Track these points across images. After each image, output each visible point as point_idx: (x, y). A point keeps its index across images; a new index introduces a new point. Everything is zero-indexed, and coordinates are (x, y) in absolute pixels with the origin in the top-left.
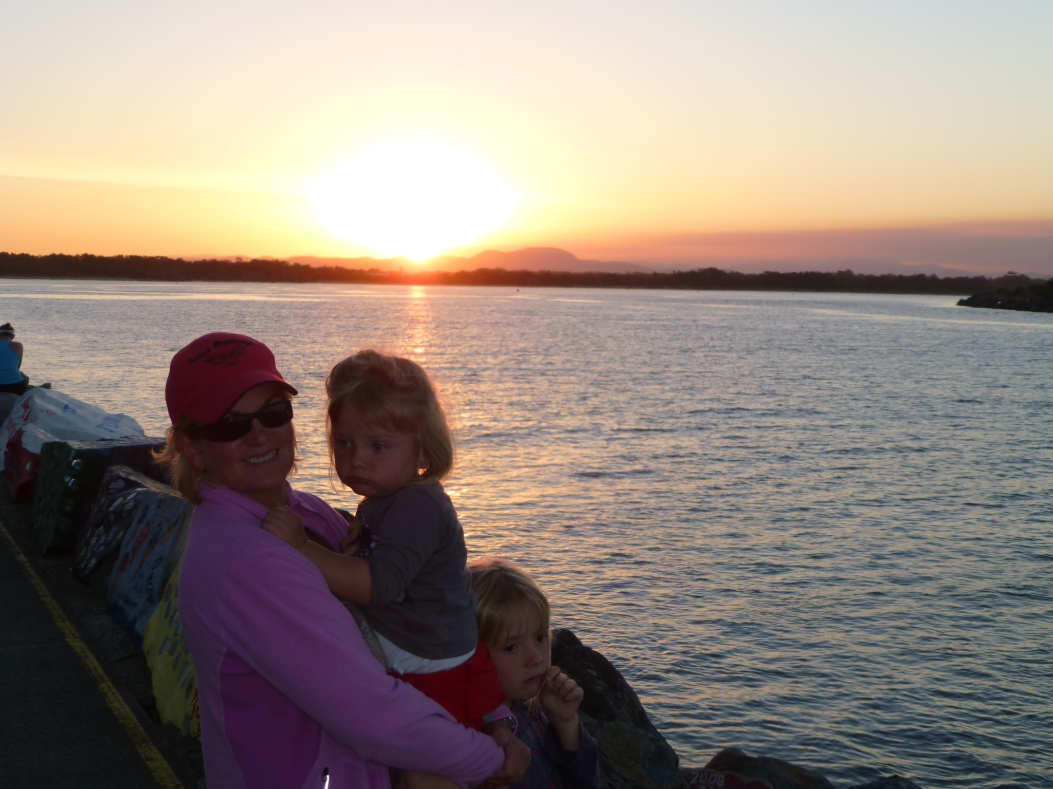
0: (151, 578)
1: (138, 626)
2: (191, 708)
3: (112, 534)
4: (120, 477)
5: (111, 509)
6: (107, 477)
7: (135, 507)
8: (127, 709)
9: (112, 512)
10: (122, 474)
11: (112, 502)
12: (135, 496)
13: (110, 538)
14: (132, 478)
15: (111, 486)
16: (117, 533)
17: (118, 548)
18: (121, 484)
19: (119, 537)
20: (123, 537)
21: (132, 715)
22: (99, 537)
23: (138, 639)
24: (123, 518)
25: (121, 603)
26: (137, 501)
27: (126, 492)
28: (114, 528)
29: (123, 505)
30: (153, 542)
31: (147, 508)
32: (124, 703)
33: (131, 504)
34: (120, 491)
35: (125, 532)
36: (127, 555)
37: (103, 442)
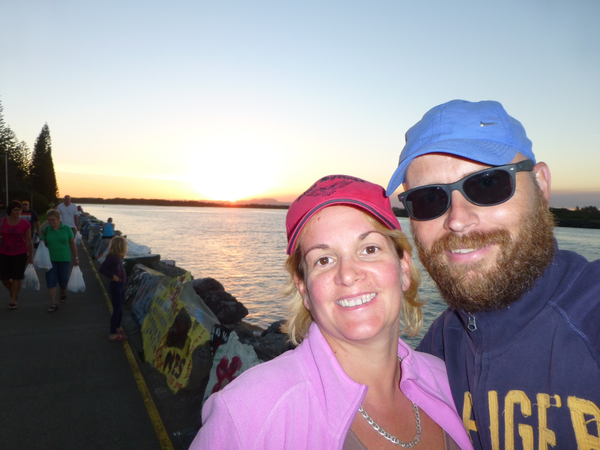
0: (145, 305)
1: (140, 322)
2: (155, 357)
3: (134, 287)
4: (138, 268)
5: (135, 279)
6: (134, 268)
7: (142, 279)
8: (133, 356)
9: (135, 280)
10: (139, 267)
11: (135, 277)
12: (143, 275)
13: (134, 289)
14: (142, 268)
15: (135, 271)
16: (136, 288)
17: (136, 293)
18: (138, 271)
19: (137, 289)
20: (138, 289)
21: (134, 358)
22: (130, 288)
23: (140, 327)
24: (138, 282)
25: (135, 313)
26: (143, 277)
27: (140, 273)
28: (135, 286)
29: (139, 278)
30: (147, 292)
31: (146, 279)
32: (132, 353)
33: (141, 278)
34: (138, 273)
35: (139, 287)
36: (138, 296)
37: (134, 256)
